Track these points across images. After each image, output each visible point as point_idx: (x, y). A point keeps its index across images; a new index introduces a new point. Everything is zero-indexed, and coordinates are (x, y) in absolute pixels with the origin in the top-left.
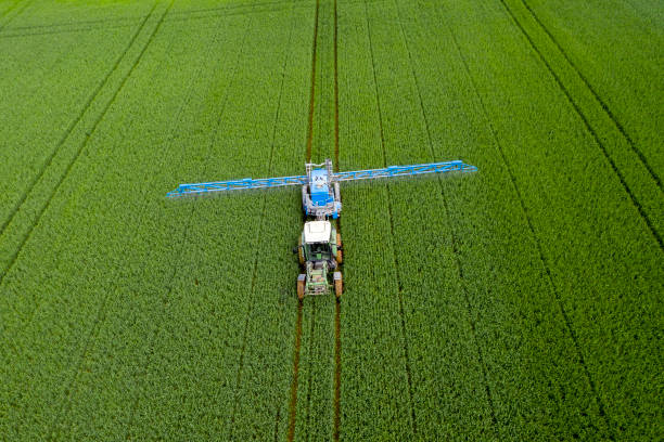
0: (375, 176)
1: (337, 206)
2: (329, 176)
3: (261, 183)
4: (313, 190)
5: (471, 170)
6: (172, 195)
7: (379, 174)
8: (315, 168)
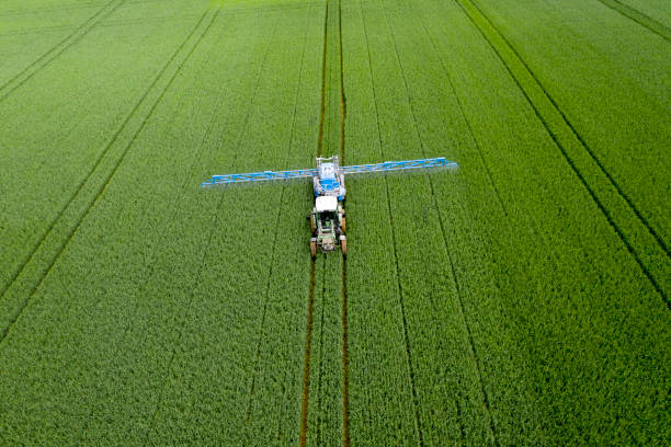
0: (373, 170)
1: (343, 191)
2: (336, 168)
3: (280, 175)
4: (323, 177)
5: (453, 165)
6: (205, 184)
7: (376, 168)
8: (324, 162)
